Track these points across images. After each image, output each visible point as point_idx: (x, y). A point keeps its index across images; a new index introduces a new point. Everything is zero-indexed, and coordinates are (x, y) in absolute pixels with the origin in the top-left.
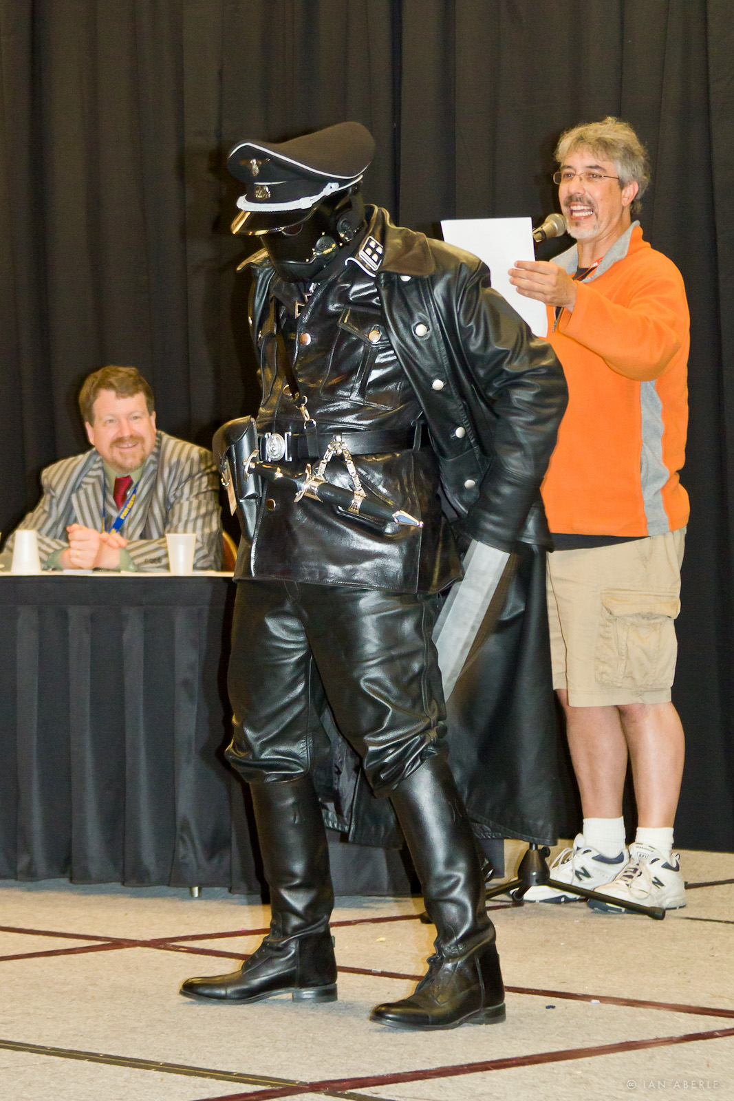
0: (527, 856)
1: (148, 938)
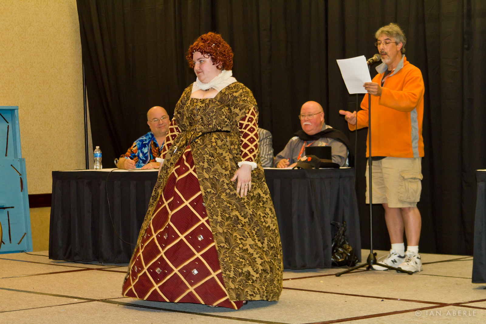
0: (370, 256)
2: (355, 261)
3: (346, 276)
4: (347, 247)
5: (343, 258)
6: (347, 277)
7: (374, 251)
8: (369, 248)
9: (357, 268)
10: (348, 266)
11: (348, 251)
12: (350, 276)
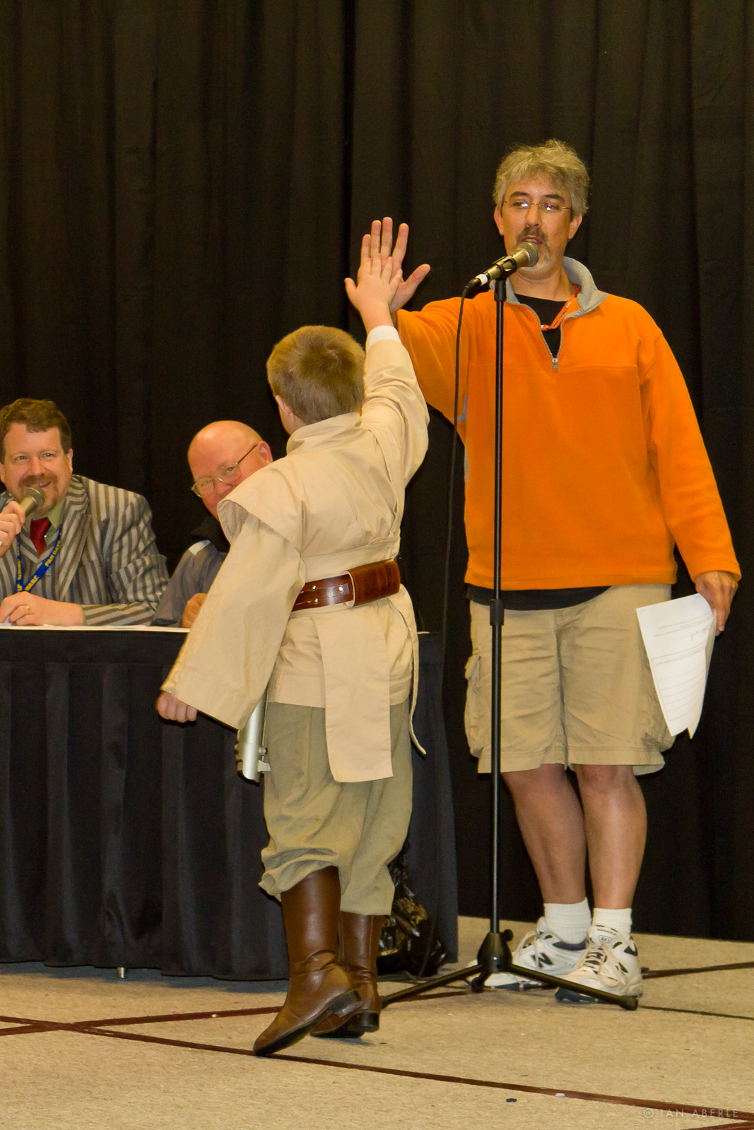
0: (487, 941)
1: (72, 1020)
2: (438, 955)
3: (407, 1008)
4: (411, 910)
5: (394, 946)
6: (413, 1012)
7: (505, 925)
8: (487, 914)
9: (443, 983)
10: (414, 973)
11: (415, 920)
12: (421, 1007)
